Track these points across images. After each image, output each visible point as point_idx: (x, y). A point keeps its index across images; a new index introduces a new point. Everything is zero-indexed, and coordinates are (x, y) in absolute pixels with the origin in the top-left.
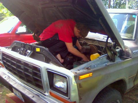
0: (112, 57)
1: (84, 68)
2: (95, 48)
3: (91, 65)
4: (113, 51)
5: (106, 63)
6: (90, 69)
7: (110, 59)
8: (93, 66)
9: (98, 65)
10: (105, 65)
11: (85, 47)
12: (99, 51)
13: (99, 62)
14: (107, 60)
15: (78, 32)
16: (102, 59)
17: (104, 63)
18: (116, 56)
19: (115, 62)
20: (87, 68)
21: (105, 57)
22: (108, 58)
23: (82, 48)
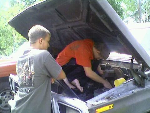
0: (140, 82)
1: (103, 98)
2: (120, 71)
3: (113, 94)
4: (141, 75)
5: (134, 90)
6: (111, 99)
7: (138, 84)
8: (116, 94)
9: (123, 93)
10: (132, 93)
11: (107, 71)
12: (126, 75)
13: (123, 90)
14: (135, 86)
15: (97, 54)
16: (127, 85)
17: (131, 90)
18: (145, 80)
19: (145, 88)
20: (108, 98)
21: (131, 82)
22: (135, 83)
23: (104, 72)
